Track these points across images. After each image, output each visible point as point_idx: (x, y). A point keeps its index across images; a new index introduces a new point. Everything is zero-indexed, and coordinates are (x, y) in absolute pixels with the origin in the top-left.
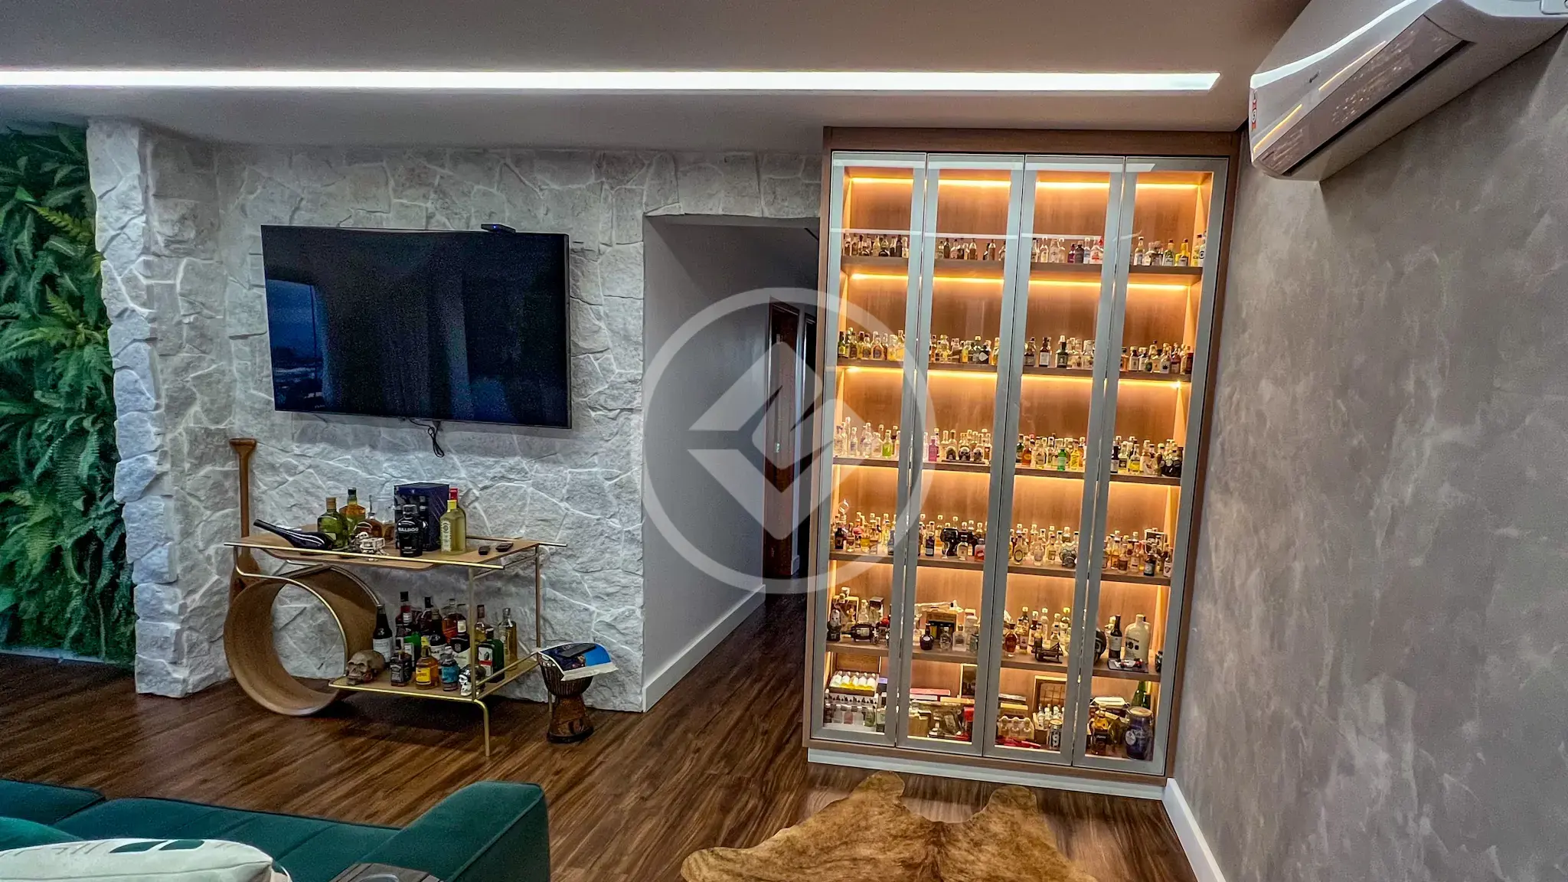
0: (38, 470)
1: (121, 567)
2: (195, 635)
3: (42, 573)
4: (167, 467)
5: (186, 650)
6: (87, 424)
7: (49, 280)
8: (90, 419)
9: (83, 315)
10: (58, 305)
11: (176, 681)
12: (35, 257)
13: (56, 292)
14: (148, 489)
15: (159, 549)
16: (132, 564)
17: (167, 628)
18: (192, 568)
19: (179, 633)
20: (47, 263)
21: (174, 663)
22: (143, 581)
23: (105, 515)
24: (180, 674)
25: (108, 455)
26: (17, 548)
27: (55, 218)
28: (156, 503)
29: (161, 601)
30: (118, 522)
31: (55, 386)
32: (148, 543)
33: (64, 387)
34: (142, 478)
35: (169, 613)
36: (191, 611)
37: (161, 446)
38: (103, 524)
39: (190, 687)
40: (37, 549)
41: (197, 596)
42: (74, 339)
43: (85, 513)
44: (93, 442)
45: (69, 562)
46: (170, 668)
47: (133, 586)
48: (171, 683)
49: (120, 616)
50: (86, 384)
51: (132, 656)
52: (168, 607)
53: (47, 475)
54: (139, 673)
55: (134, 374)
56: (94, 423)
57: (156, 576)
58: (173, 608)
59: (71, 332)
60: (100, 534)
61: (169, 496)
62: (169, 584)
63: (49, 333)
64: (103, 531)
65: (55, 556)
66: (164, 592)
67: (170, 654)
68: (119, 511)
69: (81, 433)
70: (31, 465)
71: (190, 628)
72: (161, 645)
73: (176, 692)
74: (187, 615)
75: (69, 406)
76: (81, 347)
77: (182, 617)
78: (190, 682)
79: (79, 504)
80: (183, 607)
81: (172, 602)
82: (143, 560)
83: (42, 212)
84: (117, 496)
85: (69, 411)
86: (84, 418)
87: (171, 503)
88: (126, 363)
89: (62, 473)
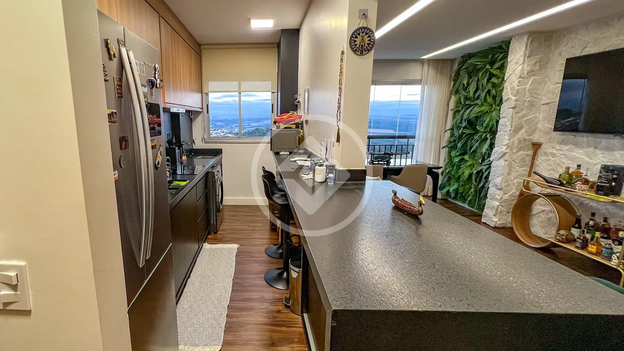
0: (472, 150)
1: (487, 182)
2: (503, 208)
3: (466, 179)
4: (508, 151)
5: (499, 212)
6: (488, 136)
7: (489, 92)
8: (489, 135)
9: (495, 102)
10: (489, 99)
11: (493, 221)
12: (487, 85)
13: (490, 95)
14: (501, 157)
15: (499, 177)
16: (490, 181)
17: (495, 203)
18: (508, 185)
19: (498, 206)
20: (490, 86)
21: (494, 215)
22: (492, 187)
23: (486, 165)
24: (495, 219)
25: (492, 146)
26: (462, 172)
27: (495, 72)
28: (502, 162)
29: (495, 194)
30: (490, 167)
31: (482, 125)
32: (496, 175)
33: (485, 125)
34: (500, 154)
35: (497, 199)
36: (505, 200)
37: (508, 144)
38: (485, 167)
39: (497, 225)
40: (467, 173)
41: (507, 195)
42: (491, 109)
43: (481, 164)
44: (488, 142)
45: (474, 178)
46: (493, 217)
47: (489, 188)
48: (492, 221)
49: (482, 197)
50: (491, 123)
51: (483, 210)
52: (497, 197)
53: (475, 151)
54: (484, 216)
55: (506, 119)
56: (490, 136)
57: (496, 186)
58: (499, 198)
59: (491, 107)
60: (484, 170)
61: (506, 160)
62: (500, 189)
63: (485, 108)
64: (485, 169)
65: (471, 175)
66: (498, 192)
67: (494, 212)
68: (491, 164)
69: (486, 139)
70: (471, 148)
71: (502, 206)
72: (492, 208)
73: (492, 225)
74: (502, 201)
75: (485, 130)
76: (492, 112)
77: (500, 201)
78: (498, 223)
79: (480, 161)
80: (501, 198)
81: (499, 196)
82: (494, 180)
83: (492, 71)
84: (491, 159)
85: (484, 132)
86: (487, 134)
87: (506, 163)
88: (504, 116)
89: (478, 151)
